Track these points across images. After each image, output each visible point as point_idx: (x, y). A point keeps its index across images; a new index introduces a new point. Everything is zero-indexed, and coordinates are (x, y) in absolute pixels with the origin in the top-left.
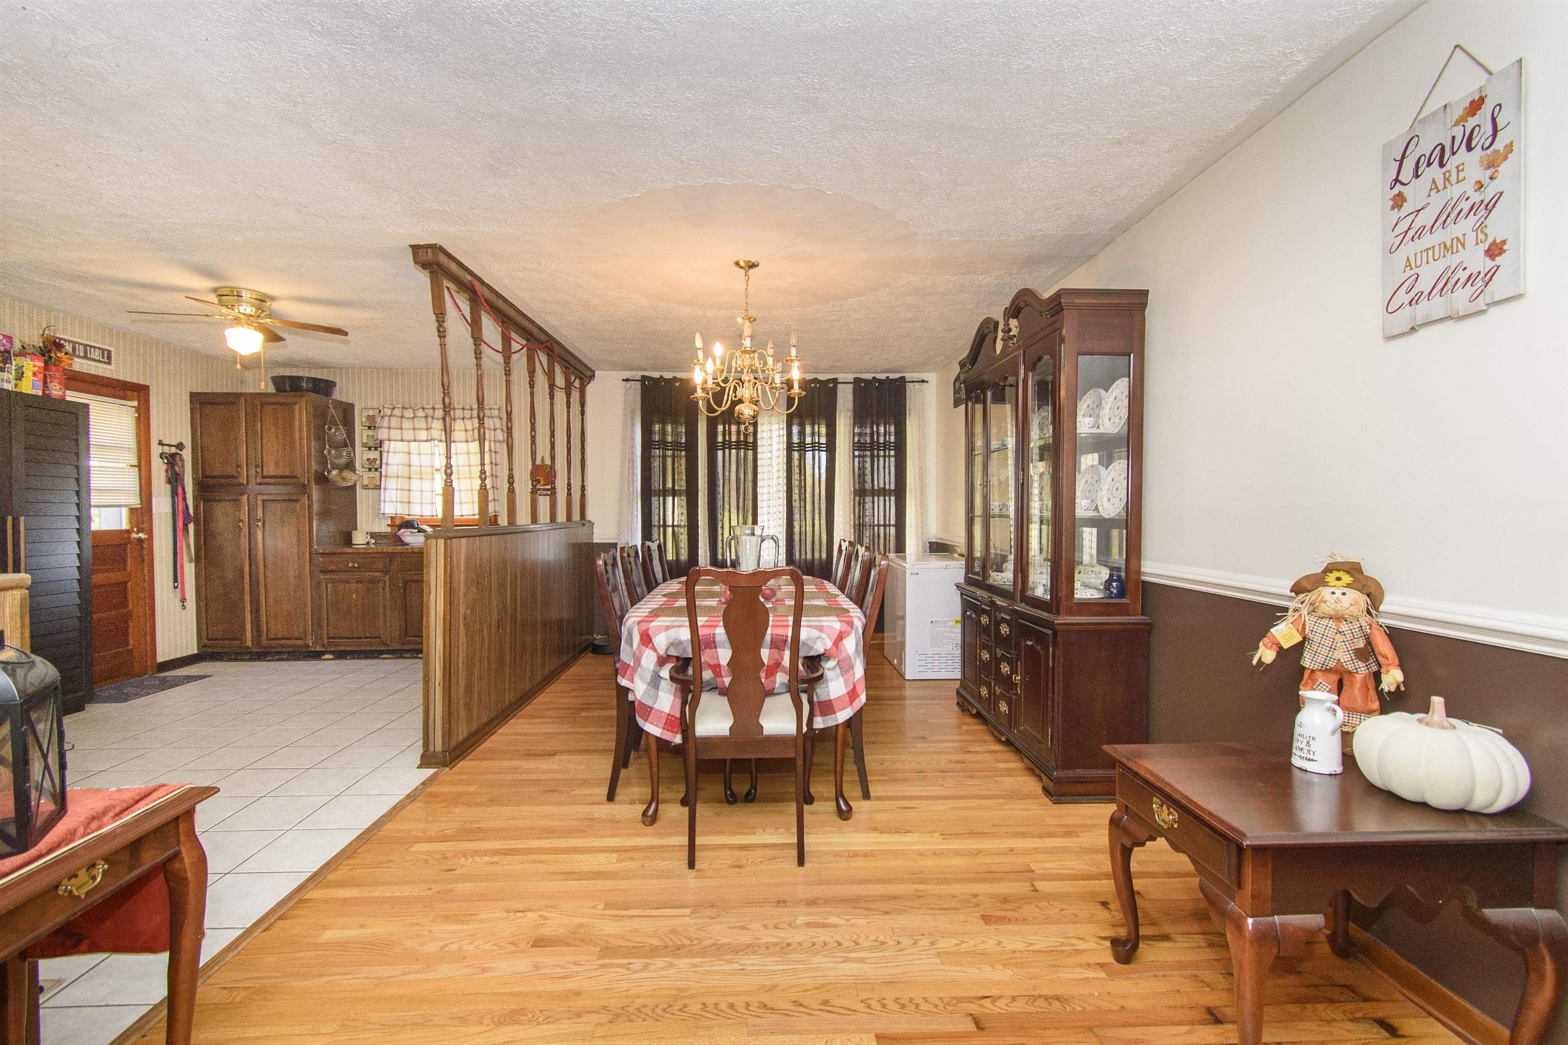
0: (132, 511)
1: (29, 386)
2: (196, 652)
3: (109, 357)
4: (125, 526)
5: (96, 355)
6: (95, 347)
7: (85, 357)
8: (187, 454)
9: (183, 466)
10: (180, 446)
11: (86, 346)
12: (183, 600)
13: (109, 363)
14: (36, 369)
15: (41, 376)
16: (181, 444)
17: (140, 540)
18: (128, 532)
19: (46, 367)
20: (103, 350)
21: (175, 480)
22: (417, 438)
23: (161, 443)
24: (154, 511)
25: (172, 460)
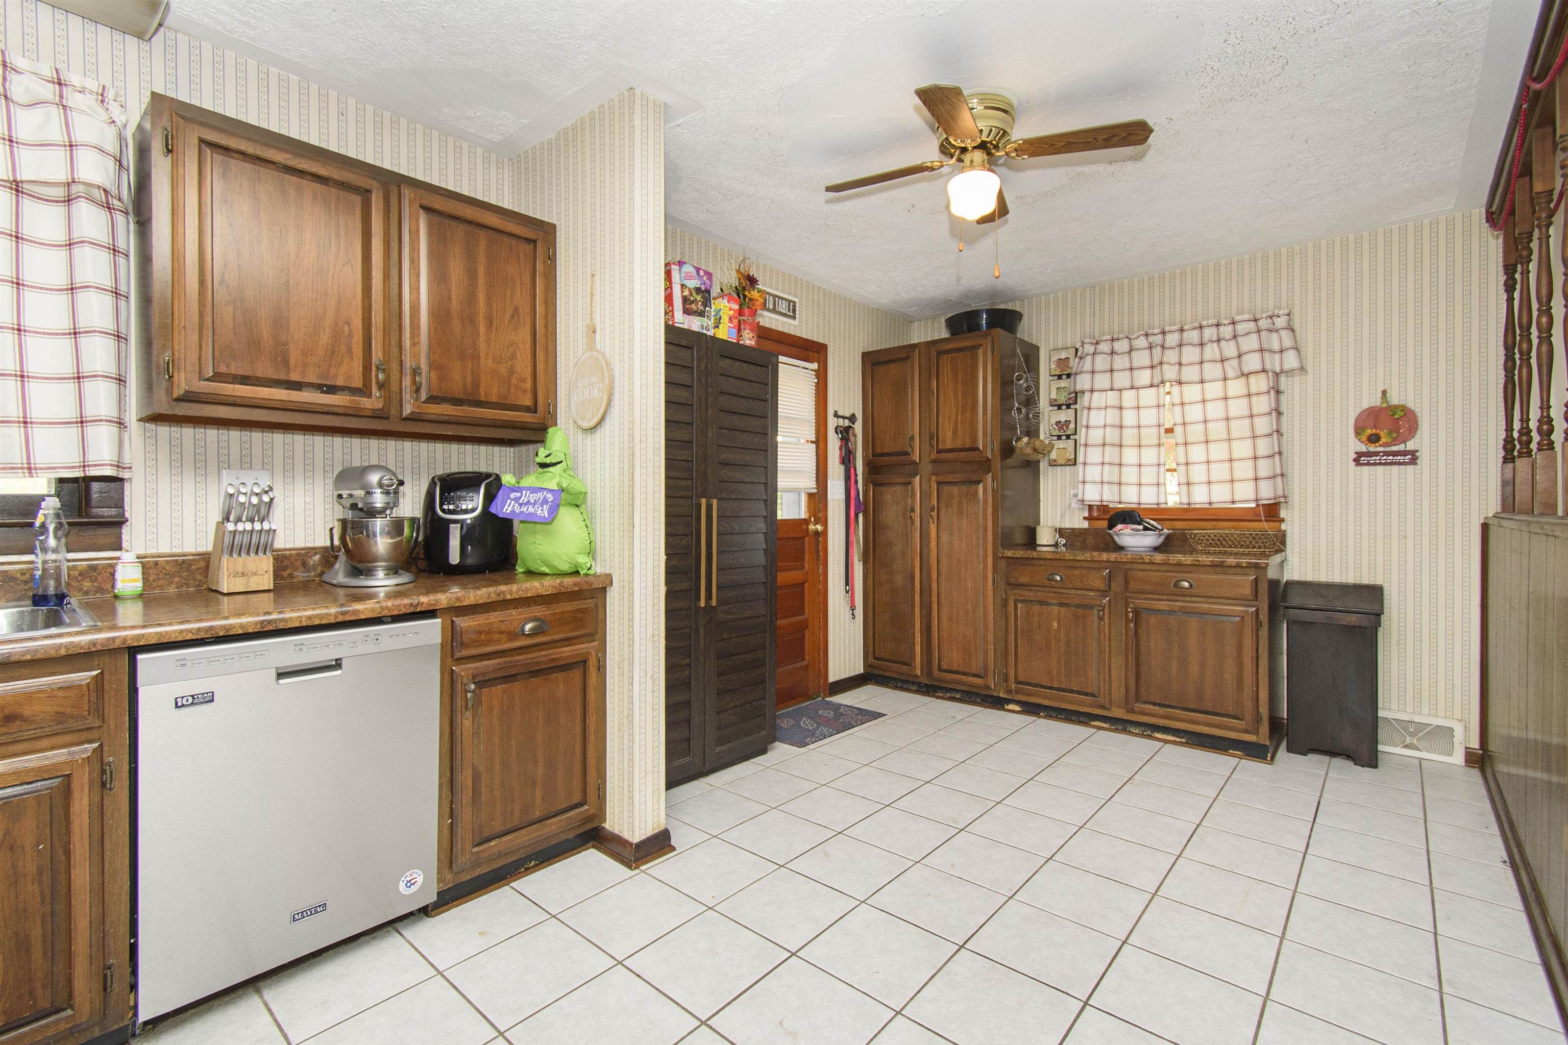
0: (810, 495)
1: (725, 332)
2: (862, 671)
3: (794, 311)
4: (803, 515)
5: (783, 307)
6: (783, 299)
7: (774, 311)
8: (858, 427)
9: (855, 442)
10: (852, 418)
11: (775, 296)
12: (853, 608)
13: (794, 318)
14: (732, 312)
15: (736, 321)
16: (853, 415)
17: (817, 533)
18: (806, 522)
19: (741, 313)
20: (790, 301)
21: (847, 459)
22: (1136, 384)
23: (836, 415)
24: (829, 497)
25: (845, 434)
